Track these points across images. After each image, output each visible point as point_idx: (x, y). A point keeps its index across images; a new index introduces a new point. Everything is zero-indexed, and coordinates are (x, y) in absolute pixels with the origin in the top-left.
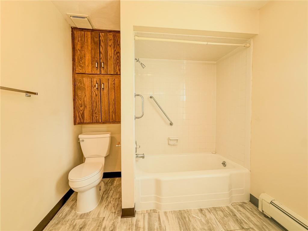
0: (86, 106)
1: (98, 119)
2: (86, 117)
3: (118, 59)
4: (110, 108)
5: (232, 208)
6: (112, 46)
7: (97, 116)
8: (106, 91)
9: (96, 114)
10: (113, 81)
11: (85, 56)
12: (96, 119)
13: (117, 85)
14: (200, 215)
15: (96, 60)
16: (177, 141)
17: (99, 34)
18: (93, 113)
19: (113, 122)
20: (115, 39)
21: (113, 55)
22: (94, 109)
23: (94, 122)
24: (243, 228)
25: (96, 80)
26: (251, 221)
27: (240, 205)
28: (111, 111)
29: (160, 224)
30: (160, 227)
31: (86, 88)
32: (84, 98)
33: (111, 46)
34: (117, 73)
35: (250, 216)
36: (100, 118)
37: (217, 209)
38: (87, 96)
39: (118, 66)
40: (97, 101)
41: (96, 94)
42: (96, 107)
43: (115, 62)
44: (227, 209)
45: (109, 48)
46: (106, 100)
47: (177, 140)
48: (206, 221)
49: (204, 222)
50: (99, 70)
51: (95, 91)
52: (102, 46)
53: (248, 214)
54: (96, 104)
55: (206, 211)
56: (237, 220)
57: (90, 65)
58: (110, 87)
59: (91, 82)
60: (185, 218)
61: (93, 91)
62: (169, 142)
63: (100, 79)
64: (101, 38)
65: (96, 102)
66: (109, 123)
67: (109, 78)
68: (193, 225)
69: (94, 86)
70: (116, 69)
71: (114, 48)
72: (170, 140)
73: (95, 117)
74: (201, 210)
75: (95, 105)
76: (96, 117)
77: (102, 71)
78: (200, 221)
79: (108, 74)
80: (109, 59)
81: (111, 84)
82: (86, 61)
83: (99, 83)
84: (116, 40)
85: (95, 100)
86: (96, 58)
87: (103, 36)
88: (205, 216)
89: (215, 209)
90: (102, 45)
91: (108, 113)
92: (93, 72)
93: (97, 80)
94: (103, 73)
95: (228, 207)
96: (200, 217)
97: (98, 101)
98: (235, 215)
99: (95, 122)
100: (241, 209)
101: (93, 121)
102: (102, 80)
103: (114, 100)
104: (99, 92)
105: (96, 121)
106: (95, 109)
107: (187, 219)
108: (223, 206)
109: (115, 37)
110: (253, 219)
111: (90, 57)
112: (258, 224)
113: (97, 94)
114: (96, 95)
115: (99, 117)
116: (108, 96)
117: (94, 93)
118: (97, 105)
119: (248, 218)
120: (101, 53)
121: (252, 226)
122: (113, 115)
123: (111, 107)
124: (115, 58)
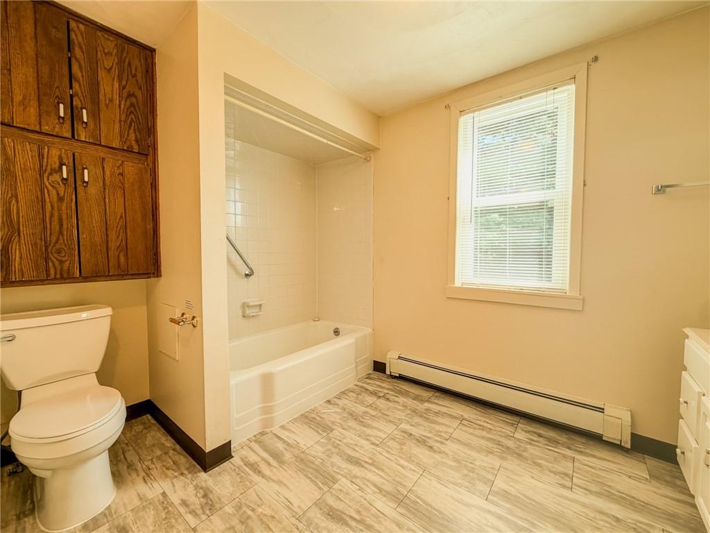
0: (19, 229)
1: (69, 269)
2: (21, 264)
3: (131, 112)
4: (110, 236)
5: (360, 384)
6: (113, 70)
7: (64, 259)
8: (93, 190)
9: (59, 252)
10: (118, 167)
11: (10, 70)
12: (61, 270)
13: (131, 180)
14: (330, 406)
15: (57, 93)
16: (260, 308)
17: (68, 23)
18: (46, 250)
19: (118, 275)
20: (121, 57)
21: (116, 97)
22: (54, 239)
23: (52, 276)
24: (380, 397)
25: (58, 153)
26: (384, 388)
27: (366, 378)
28: (113, 245)
29: (284, 442)
30: (288, 444)
31: (19, 173)
32: (10, 203)
33: (109, 70)
34: (132, 146)
35: (380, 384)
36: (77, 265)
37: (346, 392)
38: (20, 196)
39: (132, 131)
40: (64, 217)
41: (58, 194)
42: (61, 233)
43: (123, 118)
44: (356, 388)
45: (102, 74)
46: (97, 216)
47: (260, 305)
48: (341, 409)
49: (340, 411)
50: (68, 125)
51: (57, 186)
52: (77, 60)
53: (378, 383)
54: (61, 225)
55: (336, 400)
56: (371, 393)
57: (34, 103)
58: (108, 182)
59: (41, 156)
60: (314, 418)
61: (49, 187)
62: (244, 312)
63: (74, 155)
64: (73, 36)
65: (60, 220)
66: (109, 278)
67: (102, 155)
68: (329, 421)
69: (51, 169)
70: (128, 135)
71: (120, 80)
72: (248, 306)
73: (57, 263)
74: (329, 402)
75: (57, 227)
76: (61, 262)
77: (80, 133)
78: (336, 413)
79: (100, 145)
80: (102, 106)
81: (112, 174)
82: (15, 86)
83: (72, 164)
84: (127, 60)
85: (56, 214)
86: (58, 87)
87: (82, 34)
88: (338, 405)
89: (343, 393)
90: (78, 56)
91: (105, 250)
92: (46, 128)
93: (63, 156)
94: (83, 139)
95: (356, 385)
96: (332, 409)
97: (69, 217)
98: (367, 389)
99: (55, 279)
100: (369, 381)
101: (48, 275)
102: (81, 159)
103: (121, 217)
104: (71, 190)
105: (61, 274)
106: (58, 239)
107: (318, 418)
108: (351, 386)
109: (122, 52)
110: (384, 385)
111: (31, 79)
112: (390, 387)
113: (62, 194)
114: (61, 199)
115: (72, 262)
116: (103, 203)
117: (53, 192)
118: (65, 226)
119: (380, 386)
120: (76, 80)
121: (386, 391)
122: (119, 256)
123: (112, 235)
124: (122, 106)
